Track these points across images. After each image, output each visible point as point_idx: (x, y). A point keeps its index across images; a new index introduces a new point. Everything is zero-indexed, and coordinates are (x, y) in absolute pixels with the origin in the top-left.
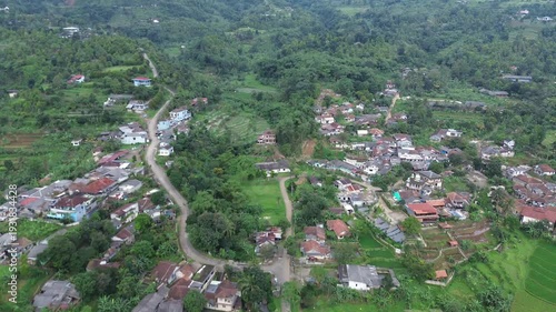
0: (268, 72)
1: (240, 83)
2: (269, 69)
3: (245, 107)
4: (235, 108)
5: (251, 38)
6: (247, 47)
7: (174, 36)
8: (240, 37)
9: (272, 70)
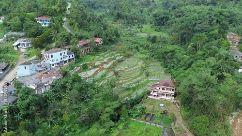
0: (161, 22)
1: (139, 30)
2: (162, 19)
3: (141, 49)
4: (131, 49)
5: (149, 5)
6: (146, 9)
7: (105, 6)
8: (142, 4)
9: (164, 20)
